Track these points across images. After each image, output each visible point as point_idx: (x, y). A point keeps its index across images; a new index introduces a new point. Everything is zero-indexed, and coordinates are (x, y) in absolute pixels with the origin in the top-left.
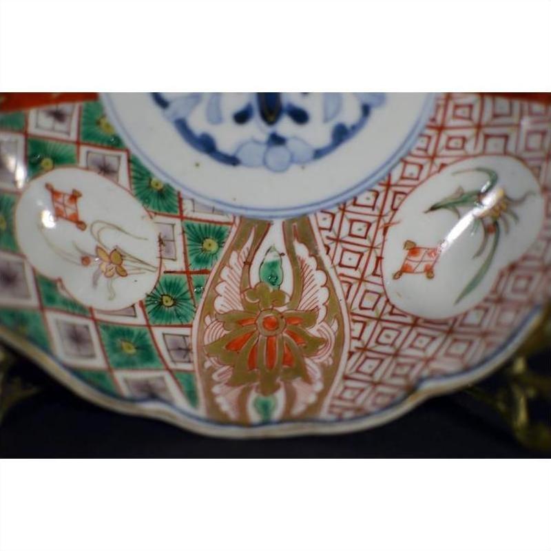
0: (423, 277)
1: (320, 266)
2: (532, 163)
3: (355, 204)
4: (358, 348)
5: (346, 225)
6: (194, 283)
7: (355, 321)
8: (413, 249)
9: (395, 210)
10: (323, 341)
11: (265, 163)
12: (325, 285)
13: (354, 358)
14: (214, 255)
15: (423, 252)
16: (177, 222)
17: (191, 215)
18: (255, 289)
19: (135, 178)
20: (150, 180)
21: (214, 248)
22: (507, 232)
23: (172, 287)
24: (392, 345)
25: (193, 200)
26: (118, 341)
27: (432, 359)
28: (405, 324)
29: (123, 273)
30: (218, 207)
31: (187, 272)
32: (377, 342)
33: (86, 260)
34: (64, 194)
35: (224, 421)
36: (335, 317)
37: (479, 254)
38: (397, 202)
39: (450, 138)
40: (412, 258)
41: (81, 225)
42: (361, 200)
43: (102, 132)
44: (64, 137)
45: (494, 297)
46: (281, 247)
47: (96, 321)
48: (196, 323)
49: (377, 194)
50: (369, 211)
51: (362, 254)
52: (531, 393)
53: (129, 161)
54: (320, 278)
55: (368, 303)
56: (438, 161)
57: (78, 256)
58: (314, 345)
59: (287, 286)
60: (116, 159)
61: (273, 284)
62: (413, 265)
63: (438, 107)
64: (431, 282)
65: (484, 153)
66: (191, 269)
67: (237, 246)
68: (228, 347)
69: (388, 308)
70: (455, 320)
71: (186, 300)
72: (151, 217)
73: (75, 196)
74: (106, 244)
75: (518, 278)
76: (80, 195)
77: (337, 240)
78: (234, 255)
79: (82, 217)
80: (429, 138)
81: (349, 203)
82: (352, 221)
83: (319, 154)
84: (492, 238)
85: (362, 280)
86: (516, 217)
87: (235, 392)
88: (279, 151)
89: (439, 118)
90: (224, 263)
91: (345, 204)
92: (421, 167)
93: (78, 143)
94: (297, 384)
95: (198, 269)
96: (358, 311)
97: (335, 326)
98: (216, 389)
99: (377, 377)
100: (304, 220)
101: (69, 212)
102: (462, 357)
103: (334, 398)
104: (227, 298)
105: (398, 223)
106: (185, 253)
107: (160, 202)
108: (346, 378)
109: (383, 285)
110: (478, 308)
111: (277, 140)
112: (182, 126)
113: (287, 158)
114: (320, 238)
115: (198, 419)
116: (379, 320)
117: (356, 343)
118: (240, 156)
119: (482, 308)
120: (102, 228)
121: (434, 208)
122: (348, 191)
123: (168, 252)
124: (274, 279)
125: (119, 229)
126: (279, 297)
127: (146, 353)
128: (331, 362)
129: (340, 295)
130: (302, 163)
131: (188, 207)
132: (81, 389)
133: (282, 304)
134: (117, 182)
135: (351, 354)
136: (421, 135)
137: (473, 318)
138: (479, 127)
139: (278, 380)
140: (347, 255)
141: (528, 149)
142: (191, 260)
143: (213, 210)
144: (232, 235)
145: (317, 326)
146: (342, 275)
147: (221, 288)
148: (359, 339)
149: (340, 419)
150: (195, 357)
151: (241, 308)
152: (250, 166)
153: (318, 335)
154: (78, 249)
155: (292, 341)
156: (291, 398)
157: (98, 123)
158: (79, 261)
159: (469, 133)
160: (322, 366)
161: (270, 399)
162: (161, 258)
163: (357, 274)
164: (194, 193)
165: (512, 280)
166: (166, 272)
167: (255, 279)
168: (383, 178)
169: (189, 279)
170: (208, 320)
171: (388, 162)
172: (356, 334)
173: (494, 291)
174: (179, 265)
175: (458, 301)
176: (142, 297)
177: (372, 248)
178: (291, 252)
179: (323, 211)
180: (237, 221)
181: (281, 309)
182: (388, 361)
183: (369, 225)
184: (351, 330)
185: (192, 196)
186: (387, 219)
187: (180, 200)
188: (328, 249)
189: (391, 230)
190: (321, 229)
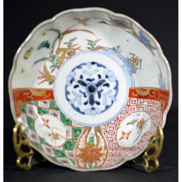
0: (126, 139)
1: (103, 138)
2: (149, 113)
3: (110, 123)
4: (111, 155)
5: (108, 128)
6: (74, 142)
7: (111, 150)
8: (124, 133)
9: (119, 124)
10: (104, 154)
11: (91, 114)
12: (104, 142)
13: (110, 157)
14: (79, 135)
15: (126, 134)
16: (71, 127)
17: (74, 126)
18: (88, 143)
19: (62, 117)
20: (65, 117)
21: (79, 133)
22: (144, 128)
23: (69, 142)
24: (119, 153)
25: (74, 122)
26: (57, 152)
27: (128, 154)
28: (122, 149)
29: (58, 139)
30: (80, 124)
31: (73, 139)
32: (116, 153)
33: (50, 135)
34: (45, 120)
35: (81, 168)
36: (106, 149)
37: (138, 133)
38: (120, 123)
39: (131, 108)
40: (124, 135)
41: (49, 127)
42: (112, 122)
43: (55, 106)
44: (46, 107)
45: (141, 141)
46: (94, 133)
47: (52, 148)
48: (74, 150)
49: (115, 121)
50: (114, 125)
51: (112, 135)
52: (149, 159)
53: (60, 113)
54: (103, 140)
55: (114, 146)
56: (129, 113)
57: (48, 134)
58: (101, 155)
59: (95, 142)
60: (57, 113)
61: (92, 142)
62: (124, 137)
63: (128, 101)
64: (128, 140)
65: (138, 111)
66: (73, 138)
67: (84, 133)
68: (82, 155)
69: (118, 146)
70: (133, 147)
71: (72, 145)
72: (65, 126)
73: (48, 121)
74: (54, 132)
75: (146, 136)
76: (49, 121)
77: (107, 132)
78: (83, 135)
79: (49, 126)
80: (127, 108)
81: (109, 123)
82: (110, 127)
83: (102, 112)
84: (141, 129)
85: (112, 141)
86: (146, 124)
87: (84, 164)
88: (94, 111)
89: (128, 104)
90: (81, 137)
91: (108, 123)
92: (125, 115)
93: (49, 109)
94: (98, 162)
95: (75, 138)
96: (111, 147)
97: (106, 151)
98: (79, 163)
99: (115, 159)
100: (99, 127)
101: (46, 124)
102: (134, 153)
103: (106, 164)
104: (82, 145)
105: (120, 127)
106: (72, 135)
107: (67, 123)
108: (108, 160)
109: (117, 142)
110: (137, 144)
111: (93, 109)
112: (73, 105)
113: (95, 112)
114: (103, 131)
115: (76, 167)
116: (116, 149)
117: (111, 154)
118: (85, 112)
119: (138, 144)
120: (54, 128)
121: (128, 124)
122: (109, 120)
123: (68, 134)
124: (92, 141)
125: (57, 129)
126: (93, 145)
127: (63, 155)
128: (105, 158)
129: (107, 144)
130: (99, 114)
131: (73, 124)
132: (50, 160)
133: (94, 146)
134: (57, 118)
135: (110, 156)
136: (125, 107)
137: (136, 146)
138: (137, 105)
139: (93, 161)
140: (109, 135)
141: (148, 110)
142: (73, 136)
143: (79, 125)
144: (83, 130)
145: (102, 151)
146: (108, 140)
147: (80, 143)
148: (112, 153)
149: (107, 167)
150: (74, 157)
151: (85, 147)
152: (87, 114)
153: (102, 153)
154: (48, 132)
155: (96, 154)
156: (96, 164)
157: (54, 104)
158: (48, 135)
159: (135, 107)
160: (103, 159)
161: (92, 164)
162: (67, 136)
163: (111, 139)
164: (75, 121)
165: (144, 136)
166: (68, 139)
167: (88, 141)
168: (116, 117)
169: (73, 141)
170: (77, 150)
171: (117, 114)
172: (111, 152)
173: (141, 140)
174: (71, 137)
175: (133, 143)
176: (62, 144)
177: (114, 133)
178: (96, 134)
179: (103, 125)
180: (84, 127)
181: (94, 148)
182: (118, 156)
183: (114, 128)
184: (110, 151)
185: (74, 121)
186: (118, 127)
187: (72, 122)
188: (104, 133)
189: (119, 129)
190: (103, 129)
